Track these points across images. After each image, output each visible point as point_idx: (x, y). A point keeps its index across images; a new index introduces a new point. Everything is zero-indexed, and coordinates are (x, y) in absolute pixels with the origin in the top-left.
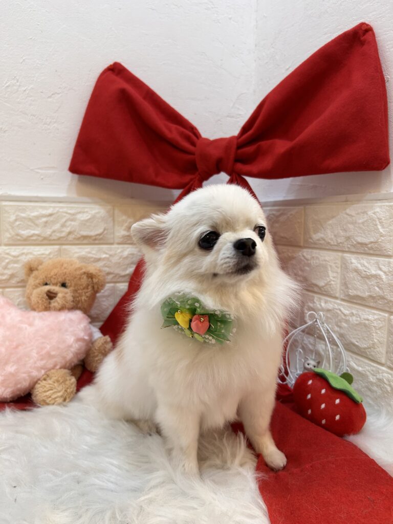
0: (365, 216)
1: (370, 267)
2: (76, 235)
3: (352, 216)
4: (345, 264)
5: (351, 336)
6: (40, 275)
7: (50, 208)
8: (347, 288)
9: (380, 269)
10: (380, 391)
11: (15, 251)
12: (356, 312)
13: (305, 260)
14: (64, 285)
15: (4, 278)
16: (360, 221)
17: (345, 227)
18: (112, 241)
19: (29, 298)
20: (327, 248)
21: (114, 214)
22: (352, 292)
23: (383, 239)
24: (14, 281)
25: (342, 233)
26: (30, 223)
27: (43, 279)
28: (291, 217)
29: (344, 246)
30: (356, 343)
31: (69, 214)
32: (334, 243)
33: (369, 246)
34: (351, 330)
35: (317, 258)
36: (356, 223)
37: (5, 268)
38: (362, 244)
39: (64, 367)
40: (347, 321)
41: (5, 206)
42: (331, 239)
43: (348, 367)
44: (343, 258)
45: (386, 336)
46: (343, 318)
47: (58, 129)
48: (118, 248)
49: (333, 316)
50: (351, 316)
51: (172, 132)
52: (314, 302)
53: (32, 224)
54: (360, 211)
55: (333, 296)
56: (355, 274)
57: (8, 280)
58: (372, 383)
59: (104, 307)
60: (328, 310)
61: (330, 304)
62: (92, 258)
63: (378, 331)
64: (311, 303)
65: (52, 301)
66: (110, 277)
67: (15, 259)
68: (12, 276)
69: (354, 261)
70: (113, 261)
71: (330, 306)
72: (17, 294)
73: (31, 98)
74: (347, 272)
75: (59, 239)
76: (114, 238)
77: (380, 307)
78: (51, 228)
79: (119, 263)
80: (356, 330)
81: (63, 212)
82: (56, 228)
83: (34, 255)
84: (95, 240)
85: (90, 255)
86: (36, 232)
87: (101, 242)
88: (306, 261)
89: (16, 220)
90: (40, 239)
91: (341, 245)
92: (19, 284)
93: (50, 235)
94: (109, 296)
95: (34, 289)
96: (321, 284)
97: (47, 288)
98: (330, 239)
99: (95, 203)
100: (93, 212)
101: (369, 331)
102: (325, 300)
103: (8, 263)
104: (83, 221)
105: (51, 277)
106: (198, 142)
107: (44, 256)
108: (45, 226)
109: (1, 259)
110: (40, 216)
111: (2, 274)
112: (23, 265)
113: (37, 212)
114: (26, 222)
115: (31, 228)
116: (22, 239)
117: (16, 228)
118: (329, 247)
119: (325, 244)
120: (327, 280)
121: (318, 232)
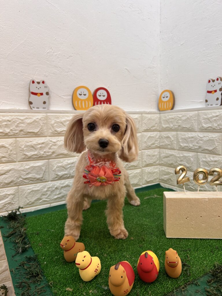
11: (54, 139)
13: (200, 138)
15: (49, 154)
20: (214, 131)
24: (54, 155)
26: (61, 125)
28: (189, 117)
35: (208, 136)
37: (50, 149)
41: (49, 115)
42: (216, 127)
49: (218, 164)
52: (206, 158)
53: (63, 125)
57: (51, 155)
60: (216, 161)
61: (216, 158)
64: (204, 158)
67: (54, 144)
68: (53, 153)
72: (56, 162)
73: (59, 59)
86: (65, 129)
89: (55, 123)
92: (56, 157)
96: (210, 148)
98: (215, 127)
102: (213, 156)
103: (51, 146)
109: (47, 144)
110: (66, 121)
111: (48, 152)
112: (59, 147)
113: (65, 118)
114: (59, 124)
115: (62, 127)
116: (58, 133)
117: (54, 127)
118: (215, 131)
119: (212, 129)
120: (214, 146)
121: (208, 124)
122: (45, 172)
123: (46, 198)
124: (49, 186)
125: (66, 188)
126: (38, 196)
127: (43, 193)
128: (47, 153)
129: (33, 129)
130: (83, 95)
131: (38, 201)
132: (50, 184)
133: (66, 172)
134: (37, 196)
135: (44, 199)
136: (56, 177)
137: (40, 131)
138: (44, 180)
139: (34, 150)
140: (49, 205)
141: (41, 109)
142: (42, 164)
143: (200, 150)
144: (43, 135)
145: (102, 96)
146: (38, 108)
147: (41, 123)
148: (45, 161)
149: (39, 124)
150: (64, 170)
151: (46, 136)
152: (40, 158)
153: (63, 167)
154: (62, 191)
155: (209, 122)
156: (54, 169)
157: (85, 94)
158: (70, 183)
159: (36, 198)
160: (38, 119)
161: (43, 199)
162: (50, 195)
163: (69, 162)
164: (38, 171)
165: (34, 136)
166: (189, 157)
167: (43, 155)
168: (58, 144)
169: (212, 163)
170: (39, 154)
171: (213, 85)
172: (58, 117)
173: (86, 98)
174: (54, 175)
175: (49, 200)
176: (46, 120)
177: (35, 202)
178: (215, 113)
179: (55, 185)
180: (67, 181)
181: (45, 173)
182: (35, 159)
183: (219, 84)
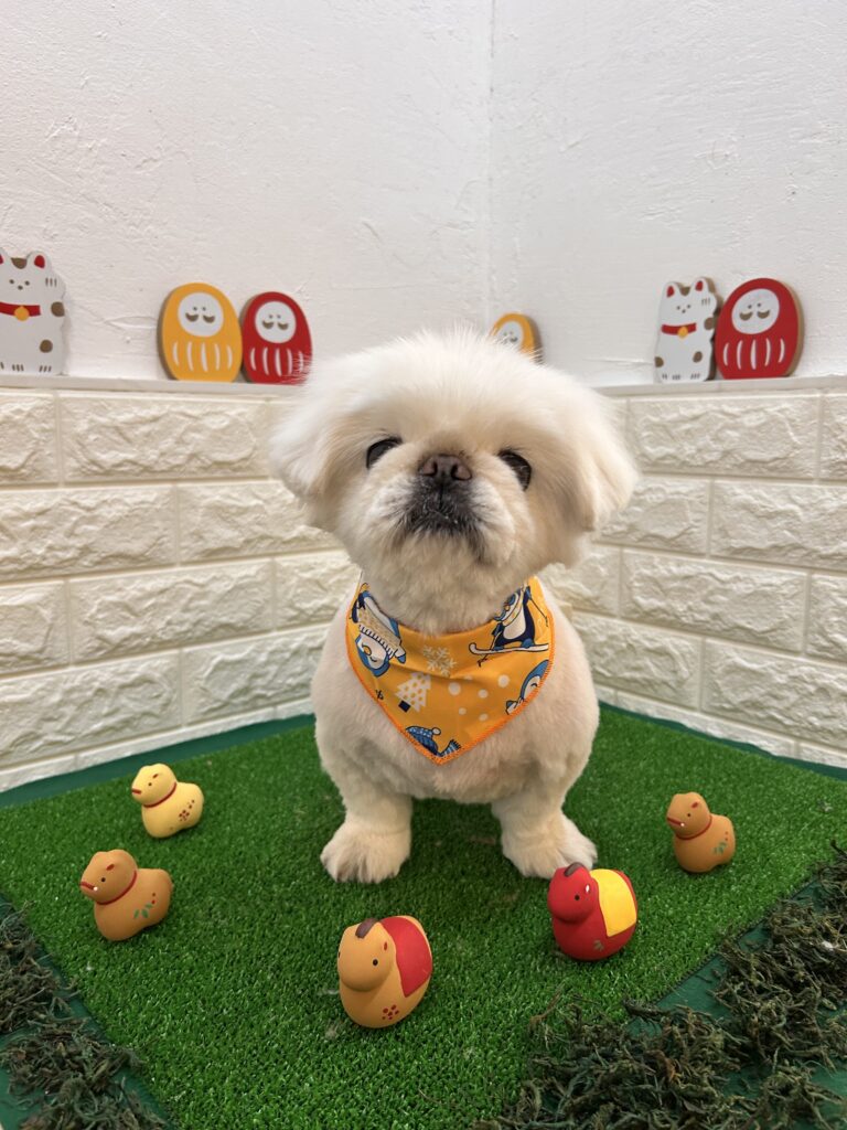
0: (762, 414)
1: (772, 500)
2: (203, 462)
3: (735, 417)
4: (719, 497)
5: (737, 615)
7: (154, 405)
8: (726, 535)
9: (794, 502)
10: (797, 696)
11: (89, 496)
12: (746, 575)
15: (69, 555)
16: (753, 424)
17: (720, 435)
18: (265, 474)
20: (681, 471)
22: (736, 543)
23: (798, 452)
24: (86, 562)
25: (714, 446)
26: (116, 437)
29: (718, 467)
30: (748, 626)
31: (190, 416)
32: (696, 462)
33: (771, 464)
34: (735, 606)
35: (662, 490)
36: (743, 427)
37: (71, 534)
38: (753, 462)
40: (726, 592)
41: (65, 399)
42: (692, 457)
44: (713, 487)
45: (803, 608)
46: (718, 589)
48: (278, 485)
49: (696, 586)
50: (735, 583)
52: (654, 567)
53: (121, 440)
54: (749, 407)
55: (695, 552)
56: (743, 512)
57: (76, 559)
58: (781, 687)
60: (687, 578)
61: (688, 567)
62: (233, 506)
63: (790, 602)
64: (645, 568)
66: (266, 543)
67: (88, 514)
68: (85, 550)
69: (738, 491)
70: (270, 512)
71: (687, 570)
73: (103, 167)
74: (726, 510)
75: (171, 469)
77: (792, 562)
78: (156, 448)
79: (282, 516)
80: (745, 604)
81: (177, 413)
82: (167, 445)
83: (126, 504)
85: (229, 502)
86: (131, 456)
87: (248, 473)
89: (90, 431)
90: (137, 469)
91: (711, 465)
92: (97, 568)
93: (156, 462)
94: (262, 583)
96: (670, 533)
98: (688, 456)
100: (233, 413)
101: (773, 604)
102: (678, 560)
103: (76, 524)
104: (215, 431)
107: (146, 506)
108: (146, 442)
109: (60, 514)
110: (136, 423)
111: (65, 548)
112: (106, 526)
113: (130, 412)
114: (108, 434)
115: (118, 447)
116: (101, 471)
117: (88, 447)
118: (686, 469)
119: (677, 464)
120: (682, 526)
121: (662, 444)
122: (51, 627)
123: (59, 732)
124: (68, 686)
125: (140, 689)
126: (26, 725)
127: (45, 714)
128: (59, 550)
129: (2, 456)
130: (200, 319)
131: (26, 746)
132: (74, 676)
133: (137, 629)
134: (22, 723)
135: (51, 738)
136: (99, 649)
137: (31, 463)
138: (48, 659)
139: (5, 538)
140: (70, 757)
141: (30, 373)
142: (41, 595)
143: (633, 538)
144: (43, 478)
145: (275, 327)
146: (19, 368)
147: (33, 432)
148: (50, 586)
149: (23, 433)
150: (128, 619)
151: (53, 485)
152: (30, 571)
153: (127, 607)
154: (123, 700)
155: (668, 437)
156: (91, 617)
157: (209, 315)
158: (156, 669)
159: (19, 732)
160: (19, 411)
161: (46, 738)
162: (74, 719)
163: (149, 586)
164: (25, 626)
165: (5, 482)
166: (592, 565)
167: (44, 558)
168: (105, 514)
169: (675, 584)
170: (26, 555)
171: (684, 307)
172: (102, 409)
173: (214, 333)
174: (89, 642)
175: (69, 738)
176: (54, 416)
177: (12, 749)
178: (690, 406)
179: (95, 680)
180: (143, 662)
181: (51, 633)
182: (12, 576)
183: (705, 301)
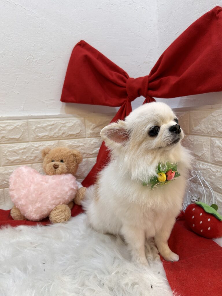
2: (66, 134)
3: (215, 117)
4: (212, 143)
5: (217, 183)
6: (50, 156)
7: (52, 121)
8: (214, 157)
11: (36, 144)
12: (220, 170)
14: (62, 161)
15: (32, 158)
16: (220, 120)
17: (211, 123)
18: (85, 137)
19: (45, 168)
20: (202, 134)
21: (85, 122)
22: (217, 159)
24: (37, 160)
26: (43, 130)
27: (51, 158)
29: (211, 134)
30: (220, 187)
31: (62, 123)
32: (206, 132)
34: (217, 180)
35: (198, 140)
36: (217, 120)
38: (221, 132)
39: (64, 203)
40: (215, 175)
41: (30, 122)
43: (216, 200)
44: (211, 140)
46: (212, 173)
47: (54, 79)
48: (88, 140)
49: (207, 172)
50: (217, 172)
51: (113, 76)
52: (196, 165)
54: (219, 114)
55: (207, 161)
56: (218, 149)
57: (33, 160)
59: (83, 171)
60: (204, 169)
65: (56, 170)
66: (85, 155)
67: (36, 149)
68: (36, 157)
69: (217, 142)
70: (86, 147)
71: (205, 167)
72: (39, 166)
73: (39, 65)
74: (214, 148)
75: (58, 137)
76: (85, 135)
78: (53, 132)
79: (89, 148)
80: (219, 180)
81: (59, 123)
82: (56, 131)
83: (46, 146)
84: (76, 136)
85: (74, 144)
86: (46, 134)
87: (79, 137)
88: (191, 142)
89: (36, 129)
90: (49, 137)
91: (209, 133)
92: (39, 161)
93: (54, 135)
94: (84, 165)
95: (47, 164)
96: (200, 154)
97: (53, 163)
98: (203, 130)
99: (75, 117)
100: (75, 122)
102: (202, 163)
103: (33, 151)
104: (70, 127)
105: (55, 157)
106: (127, 80)
107: (51, 146)
108: (51, 131)
109: (29, 149)
110: (48, 126)
113: (46, 123)
116: (39, 138)
117: (36, 133)
120: (203, 152)
128: (29, 157)
129: (15, 136)
137: (21, 137)
139: (16, 154)
144: (25, 140)
149: (20, 130)
151: (28, 142)
152: (22, 162)
160: (18, 125)
165: (16, 141)
167: (26, 159)
168: (40, 148)
169: (201, 171)
170: (21, 158)
176: (27, 126)
182: (18, 163)
